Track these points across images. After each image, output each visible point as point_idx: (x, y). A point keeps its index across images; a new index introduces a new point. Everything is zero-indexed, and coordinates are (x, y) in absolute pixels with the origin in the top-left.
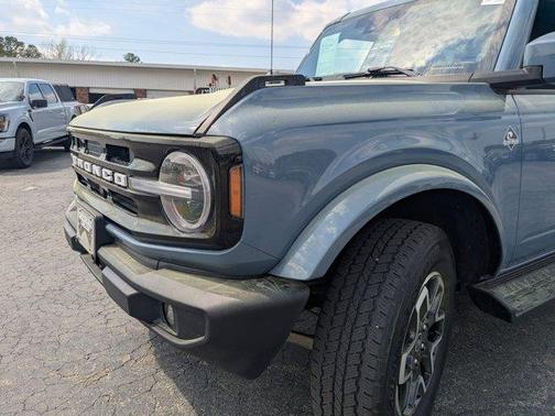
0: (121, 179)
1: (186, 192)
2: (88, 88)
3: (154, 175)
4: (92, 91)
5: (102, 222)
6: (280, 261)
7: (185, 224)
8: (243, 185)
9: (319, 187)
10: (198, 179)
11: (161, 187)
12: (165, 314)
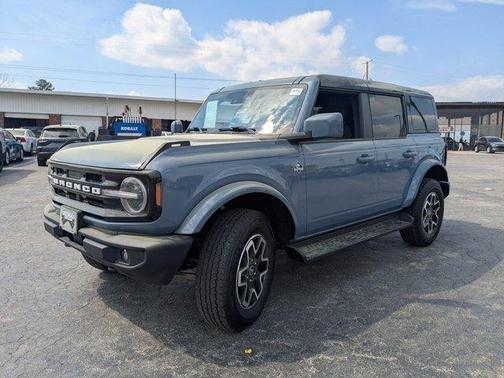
0: (96, 191)
1: (134, 196)
2: (4, 113)
3: (117, 188)
4: (7, 116)
5: (81, 214)
6: (179, 227)
7: (133, 211)
8: (162, 192)
9: (197, 192)
10: (140, 189)
11: (121, 194)
12: (122, 256)
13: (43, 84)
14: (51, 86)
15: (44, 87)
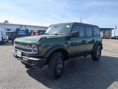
13: (6, 21)
14: (8, 22)
15: (7, 22)
